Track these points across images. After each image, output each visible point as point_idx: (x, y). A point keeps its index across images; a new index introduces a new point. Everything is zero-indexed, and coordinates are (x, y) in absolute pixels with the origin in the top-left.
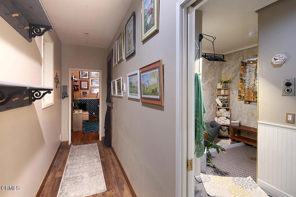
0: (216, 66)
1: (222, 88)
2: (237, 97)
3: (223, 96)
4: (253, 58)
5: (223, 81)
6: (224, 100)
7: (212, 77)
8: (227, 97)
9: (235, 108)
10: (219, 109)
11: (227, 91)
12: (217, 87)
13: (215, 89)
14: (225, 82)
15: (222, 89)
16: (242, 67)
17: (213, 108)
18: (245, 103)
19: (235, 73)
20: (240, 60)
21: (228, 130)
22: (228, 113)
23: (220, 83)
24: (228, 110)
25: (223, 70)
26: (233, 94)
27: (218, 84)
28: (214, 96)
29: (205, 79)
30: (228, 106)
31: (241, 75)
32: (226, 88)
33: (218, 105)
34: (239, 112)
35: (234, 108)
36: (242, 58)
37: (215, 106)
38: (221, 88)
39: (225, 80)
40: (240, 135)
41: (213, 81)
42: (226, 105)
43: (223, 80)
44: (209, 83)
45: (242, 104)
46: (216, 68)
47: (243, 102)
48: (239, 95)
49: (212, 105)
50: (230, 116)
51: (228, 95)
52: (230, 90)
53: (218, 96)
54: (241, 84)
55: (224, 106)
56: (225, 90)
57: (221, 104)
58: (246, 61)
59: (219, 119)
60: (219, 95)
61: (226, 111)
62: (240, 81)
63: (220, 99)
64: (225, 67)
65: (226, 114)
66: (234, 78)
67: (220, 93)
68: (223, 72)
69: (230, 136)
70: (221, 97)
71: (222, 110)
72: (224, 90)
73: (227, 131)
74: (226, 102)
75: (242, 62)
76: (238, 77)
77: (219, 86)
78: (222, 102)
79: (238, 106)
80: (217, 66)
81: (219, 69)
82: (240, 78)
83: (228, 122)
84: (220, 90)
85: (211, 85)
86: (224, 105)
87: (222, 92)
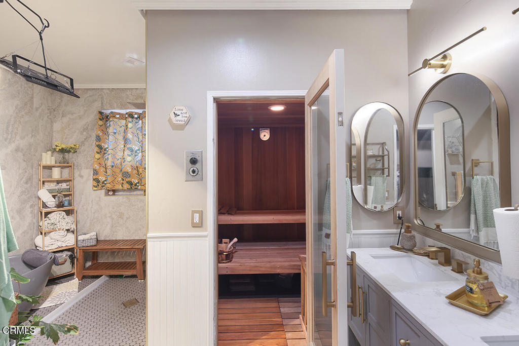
0: (37, 109)
1: (56, 163)
2: (91, 183)
3: (58, 182)
4: (121, 109)
5: (58, 148)
6: (60, 191)
7: (28, 135)
8: (68, 183)
9: (85, 207)
10: (47, 214)
11: (66, 171)
12: (41, 160)
13: (35, 165)
14: (63, 151)
15: (53, 167)
16: (101, 123)
17: (30, 215)
18: (107, 194)
19: (85, 133)
20: (97, 106)
21: (72, 258)
22: (70, 219)
23: (49, 153)
24: (68, 213)
25: (56, 122)
26: (81, 176)
27: (44, 154)
28: (32, 183)
29: (6, 140)
30: (70, 204)
31: (98, 138)
32: (65, 165)
33: (44, 205)
34: (94, 213)
35: (83, 206)
36: (100, 105)
37: (36, 208)
38: (53, 163)
39: (64, 146)
40: (97, 261)
41: (30, 145)
42: (66, 203)
43: (57, 146)
44: (17, 150)
45: (100, 198)
46: (38, 114)
47: (103, 191)
48: (94, 180)
49: (28, 206)
50: (75, 226)
51: (71, 180)
52: (75, 167)
53: (44, 182)
54: (98, 156)
55: (60, 205)
56: (63, 167)
57: (51, 202)
58: (108, 112)
59: (47, 238)
60: (48, 181)
61: (65, 216)
62: (97, 149)
63: (50, 191)
64: (62, 116)
65: (67, 222)
66: (83, 143)
67: (51, 176)
68: (57, 126)
69: (75, 271)
70: (53, 186)
71: (57, 217)
72: (60, 168)
73: (69, 260)
74: (65, 196)
75: (101, 113)
76: (93, 141)
77: (48, 159)
78: (54, 197)
79: (92, 202)
80: (40, 110)
81: (46, 118)
82: (97, 143)
83: (69, 241)
84: (50, 168)
85: (24, 155)
86: (61, 202)
87: (56, 174)
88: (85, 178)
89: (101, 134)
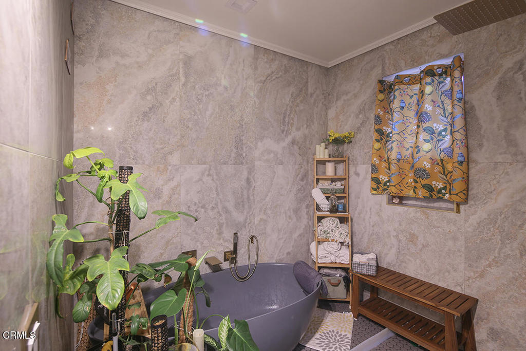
0: (312, 95)
1: (329, 157)
2: (368, 184)
3: (333, 180)
4: (413, 67)
5: (332, 138)
6: (333, 192)
7: (303, 126)
8: (343, 182)
9: (362, 215)
10: (320, 219)
11: (341, 167)
12: (315, 154)
13: (310, 160)
14: (338, 142)
15: (329, 161)
16: (381, 96)
17: (306, 216)
18: (390, 201)
19: (361, 116)
20: (376, 74)
21: (347, 280)
22: (344, 229)
23: (323, 144)
24: (343, 220)
25: (330, 109)
26: (357, 174)
27: (318, 146)
28: (307, 180)
29: (283, 132)
30: (344, 211)
31: (378, 120)
32: (339, 159)
33: (318, 208)
34: (373, 226)
35: (359, 214)
36: (381, 71)
37: (311, 209)
38: (327, 157)
39: (337, 135)
40: (378, 294)
41: (305, 137)
42: (341, 208)
43: (330, 136)
44: (293, 142)
45: (381, 206)
46: (312, 101)
47: (385, 198)
48: (373, 179)
49: (304, 206)
50: (349, 240)
51: (345, 179)
52: (350, 162)
53: (318, 180)
54: (377, 145)
55: (334, 210)
56: (337, 162)
57: (325, 205)
58: (391, 79)
59: (321, 247)
60: (323, 179)
61: (339, 225)
62: (376, 136)
63: (324, 191)
64: (337, 100)
65: (339, 232)
66: (359, 129)
67: (324, 173)
68: (332, 113)
69: (350, 299)
70: (326, 185)
71: (330, 224)
72: (333, 163)
73: (343, 284)
74: (339, 198)
75: (381, 82)
76: (371, 126)
77: (321, 152)
78: (327, 198)
79: (371, 209)
80: (315, 96)
81: (320, 105)
82: (377, 127)
83: (343, 257)
84: (322, 163)
85: (299, 148)
86: (335, 206)
87: (330, 169)
88: (361, 177)
89: (382, 113)
